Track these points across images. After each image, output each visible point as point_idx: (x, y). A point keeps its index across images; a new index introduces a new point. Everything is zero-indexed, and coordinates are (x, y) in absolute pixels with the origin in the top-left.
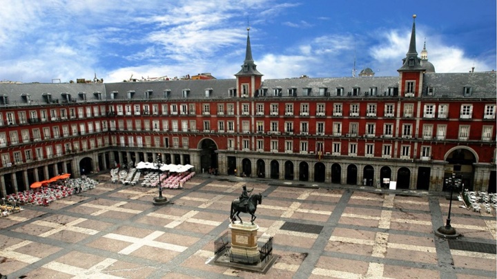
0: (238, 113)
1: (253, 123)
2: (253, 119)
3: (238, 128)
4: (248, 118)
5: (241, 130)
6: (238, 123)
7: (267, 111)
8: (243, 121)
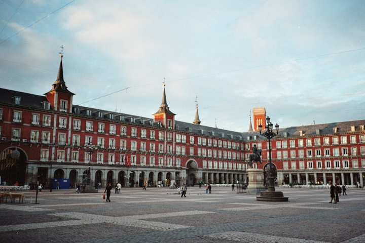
0: (55, 125)
1: (69, 136)
2: (70, 132)
3: (54, 139)
4: (65, 130)
5: (56, 141)
6: (54, 134)
7: (83, 126)
8: (59, 133)
